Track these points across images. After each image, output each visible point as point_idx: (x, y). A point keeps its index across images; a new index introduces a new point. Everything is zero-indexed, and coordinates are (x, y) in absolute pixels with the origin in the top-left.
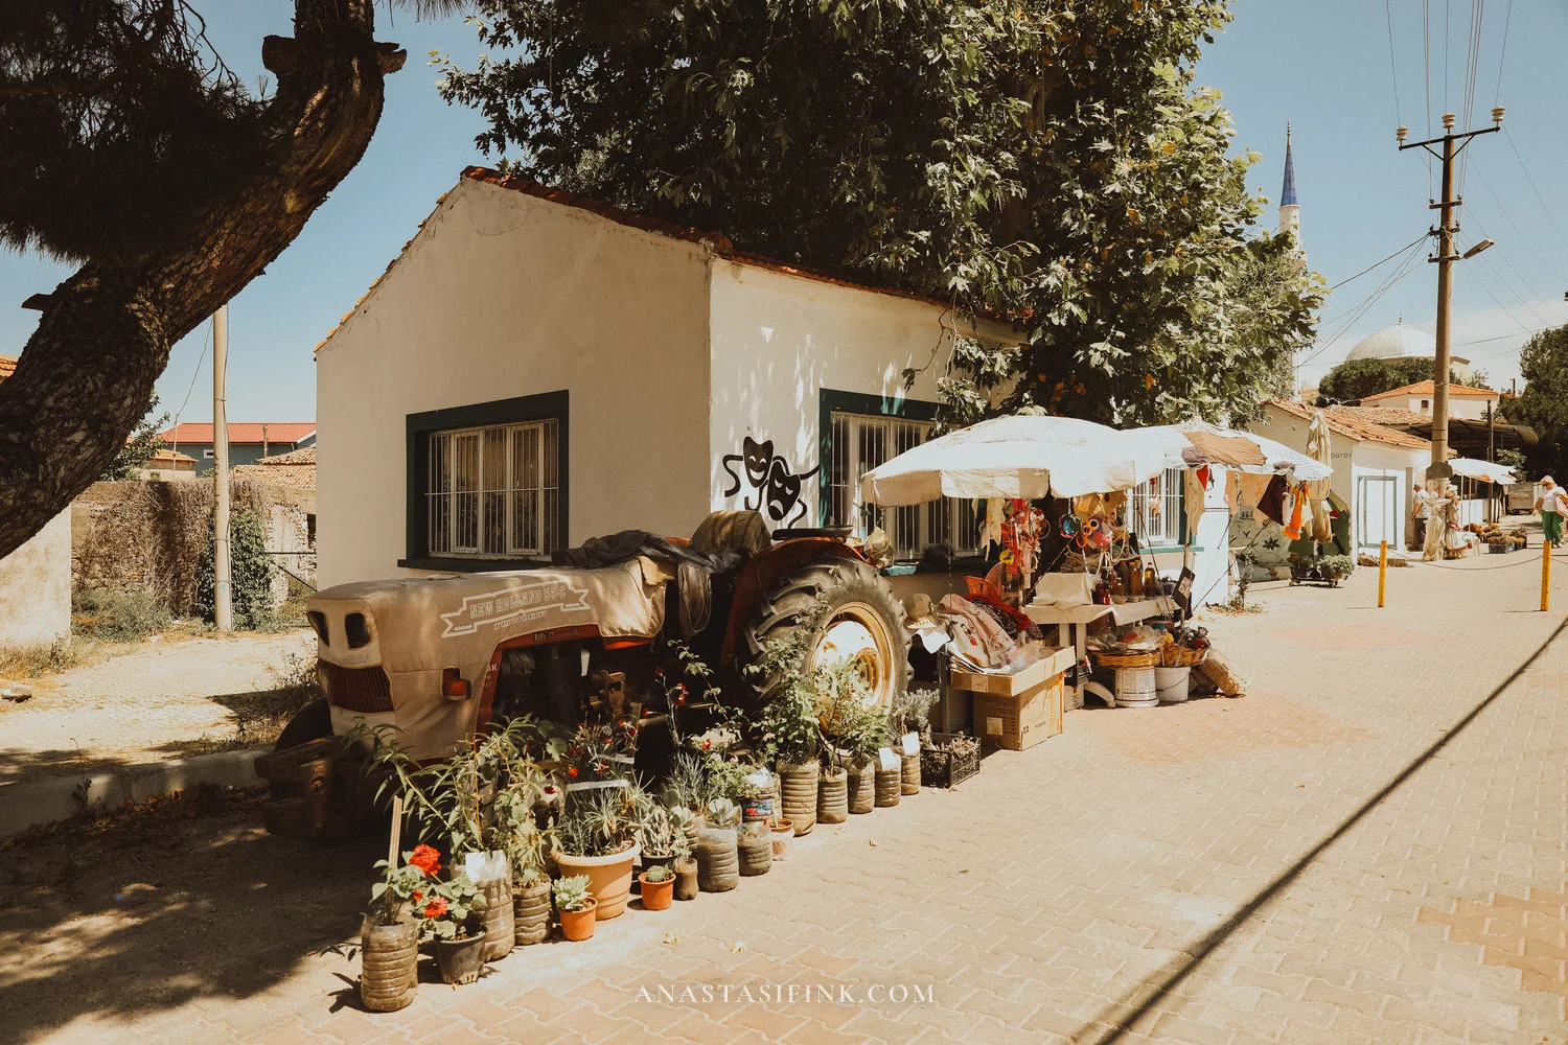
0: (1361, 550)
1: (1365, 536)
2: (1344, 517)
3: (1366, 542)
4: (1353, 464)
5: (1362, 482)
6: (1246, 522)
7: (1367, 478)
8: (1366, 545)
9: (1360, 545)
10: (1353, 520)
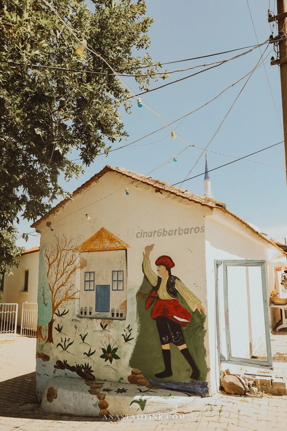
0: (225, 366)
1: (229, 346)
2: (198, 320)
3: (230, 355)
4: (207, 244)
5: (221, 268)
6: (84, 321)
7: (227, 263)
8: (230, 360)
9: (222, 359)
10: (210, 325)
